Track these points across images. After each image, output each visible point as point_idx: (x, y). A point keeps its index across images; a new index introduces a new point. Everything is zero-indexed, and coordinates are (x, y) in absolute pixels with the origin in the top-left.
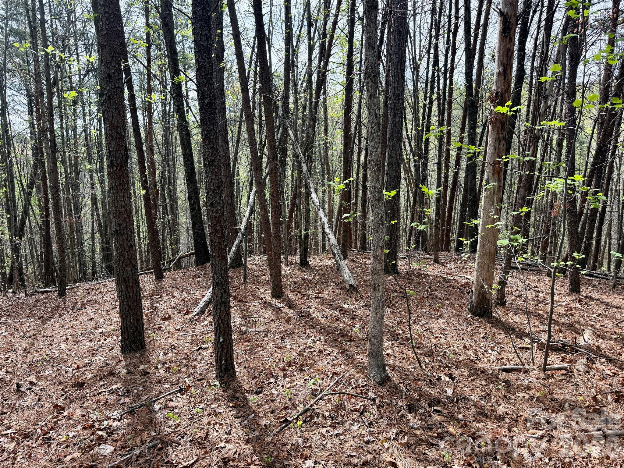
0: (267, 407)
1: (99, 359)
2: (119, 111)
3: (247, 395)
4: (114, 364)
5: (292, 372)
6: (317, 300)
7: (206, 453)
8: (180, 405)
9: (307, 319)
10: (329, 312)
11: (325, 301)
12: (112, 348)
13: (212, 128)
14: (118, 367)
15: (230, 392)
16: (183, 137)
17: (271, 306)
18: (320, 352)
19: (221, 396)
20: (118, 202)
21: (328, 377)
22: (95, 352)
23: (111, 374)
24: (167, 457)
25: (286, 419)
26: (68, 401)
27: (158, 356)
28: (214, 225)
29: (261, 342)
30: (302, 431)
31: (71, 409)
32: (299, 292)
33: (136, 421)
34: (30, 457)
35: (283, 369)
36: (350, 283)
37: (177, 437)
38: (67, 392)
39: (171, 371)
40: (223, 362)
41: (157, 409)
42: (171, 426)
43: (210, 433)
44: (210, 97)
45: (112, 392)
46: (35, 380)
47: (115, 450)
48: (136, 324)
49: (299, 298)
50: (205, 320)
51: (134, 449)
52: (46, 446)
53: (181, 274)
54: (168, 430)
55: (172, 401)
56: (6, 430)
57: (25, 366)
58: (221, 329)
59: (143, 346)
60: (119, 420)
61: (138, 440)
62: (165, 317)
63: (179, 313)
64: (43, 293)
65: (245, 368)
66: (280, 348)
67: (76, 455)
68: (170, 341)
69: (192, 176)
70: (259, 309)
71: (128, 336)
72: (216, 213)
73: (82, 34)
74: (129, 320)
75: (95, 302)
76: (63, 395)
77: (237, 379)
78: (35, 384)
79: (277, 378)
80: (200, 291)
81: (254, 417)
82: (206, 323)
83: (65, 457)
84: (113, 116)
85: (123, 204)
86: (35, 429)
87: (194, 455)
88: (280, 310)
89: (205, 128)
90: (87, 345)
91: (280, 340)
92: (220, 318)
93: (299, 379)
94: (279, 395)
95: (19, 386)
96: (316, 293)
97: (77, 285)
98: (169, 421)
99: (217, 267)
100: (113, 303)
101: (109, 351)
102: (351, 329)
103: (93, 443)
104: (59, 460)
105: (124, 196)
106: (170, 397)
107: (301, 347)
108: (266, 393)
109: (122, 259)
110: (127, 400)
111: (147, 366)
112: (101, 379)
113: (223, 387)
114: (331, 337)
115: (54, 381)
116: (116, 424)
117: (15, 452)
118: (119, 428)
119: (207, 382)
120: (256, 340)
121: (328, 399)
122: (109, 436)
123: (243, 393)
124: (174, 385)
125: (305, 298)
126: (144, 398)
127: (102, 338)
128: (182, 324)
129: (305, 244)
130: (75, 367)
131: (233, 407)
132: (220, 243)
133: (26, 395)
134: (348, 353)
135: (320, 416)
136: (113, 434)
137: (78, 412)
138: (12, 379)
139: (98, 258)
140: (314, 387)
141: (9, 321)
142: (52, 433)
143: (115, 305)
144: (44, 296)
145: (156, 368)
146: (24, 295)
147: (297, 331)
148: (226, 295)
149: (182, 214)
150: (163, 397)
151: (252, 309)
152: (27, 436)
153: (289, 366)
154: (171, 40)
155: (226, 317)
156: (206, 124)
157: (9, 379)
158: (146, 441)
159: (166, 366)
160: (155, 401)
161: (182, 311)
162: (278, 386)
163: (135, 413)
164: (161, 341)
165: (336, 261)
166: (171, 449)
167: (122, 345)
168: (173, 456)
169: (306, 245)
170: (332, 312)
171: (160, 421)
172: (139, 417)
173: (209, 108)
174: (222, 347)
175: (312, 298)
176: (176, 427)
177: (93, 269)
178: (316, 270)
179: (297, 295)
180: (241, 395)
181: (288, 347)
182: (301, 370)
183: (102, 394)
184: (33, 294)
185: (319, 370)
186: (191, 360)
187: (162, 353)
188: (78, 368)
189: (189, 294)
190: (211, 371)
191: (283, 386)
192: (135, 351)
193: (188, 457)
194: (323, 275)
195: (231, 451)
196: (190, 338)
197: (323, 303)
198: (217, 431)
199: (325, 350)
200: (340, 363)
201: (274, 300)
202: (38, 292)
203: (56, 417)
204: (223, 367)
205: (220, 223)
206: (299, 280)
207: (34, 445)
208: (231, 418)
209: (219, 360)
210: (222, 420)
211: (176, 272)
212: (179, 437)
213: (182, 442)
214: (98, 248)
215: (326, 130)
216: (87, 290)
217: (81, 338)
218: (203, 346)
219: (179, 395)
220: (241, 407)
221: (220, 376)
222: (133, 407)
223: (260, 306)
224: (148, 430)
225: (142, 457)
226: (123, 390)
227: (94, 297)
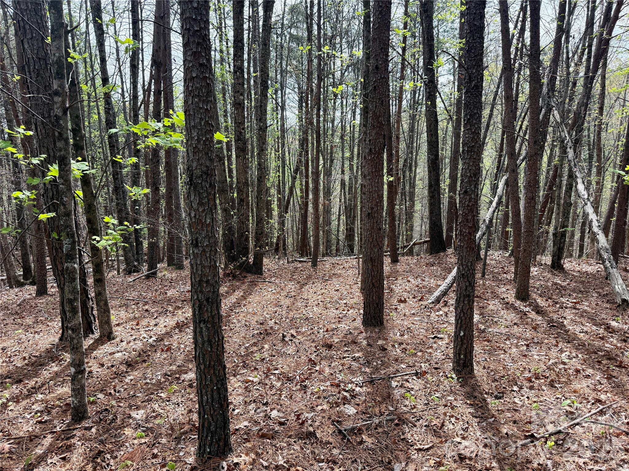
0: (509, 415)
1: (344, 326)
2: (382, 101)
3: (486, 396)
4: (356, 334)
5: (539, 385)
6: (574, 311)
7: (441, 442)
8: (416, 388)
9: (559, 331)
10: (589, 327)
11: (585, 314)
12: (355, 320)
13: (476, 111)
14: (360, 337)
15: (467, 389)
16: (431, 124)
17: (515, 308)
18: (578, 371)
19: (458, 390)
20: (372, 188)
21: (589, 402)
22: (340, 320)
23: (354, 342)
24: (403, 434)
25: (532, 434)
26: (319, 358)
27: (395, 335)
28: (466, 214)
29: (502, 345)
30: (551, 453)
31: (322, 366)
32: (551, 298)
33: (375, 392)
34: (291, 397)
35: (529, 380)
36: (624, 297)
37: (413, 418)
38: (318, 350)
39: (407, 352)
40: (462, 356)
41: (394, 386)
42: (408, 406)
43: (445, 424)
44: (478, 79)
45: (355, 359)
46: (295, 334)
47: (357, 412)
48: (377, 302)
49: (549, 305)
50: (440, 309)
51: (373, 417)
52: (303, 392)
53: (415, 261)
54: (405, 408)
55: (408, 382)
56: (275, 370)
57: (288, 320)
58: (463, 323)
59: (382, 323)
60: (361, 387)
61: (377, 410)
62: (401, 299)
63: (414, 298)
64: (300, 262)
65: (484, 368)
66: (525, 356)
67: (325, 407)
68: (406, 323)
69: (436, 163)
70: (500, 309)
71: (370, 311)
72: (470, 202)
73: (347, 33)
74: (371, 296)
75: (340, 276)
76: (315, 352)
77: (475, 377)
78: (295, 337)
79: (521, 388)
80: (435, 279)
81: (493, 421)
82: (441, 313)
83: (317, 406)
84: (376, 107)
85: (377, 189)
86: (295, 375)
87: (429, 441)
88: (525, 314)
89: (468, 112)
90: (333, 313)
91: (525, 348)
92: (462, 310)
93: (548, 395)
94: (523, 406)
95: (284, 336)
96: (572, 302)
97: (325, 259)
98: (405, 400)
99: (464, 258)
100: (355, 279)
101: (353, 321)
102: (622, 353)
103: (339, 401)
104: (313, 407)
105: (378, 182)
106: (406, 378)
107: (551, 361)
108: (508, 400)
109: (371, 240)
110: (367, 370)
111: (384, 342)
112: (345, 345)
113: (460, 382)
114: (593, 357)
115: (309, 338)
116: (358, 389)
117: (280, 390)
118: (360, 394)
119: (444, 372)
120: (497, 342)
121: (588, 427)
122: (352, 398)
123: (482, 394)
124: (411, 367)
125: (558, 306)
126: (383, 372)
127: (346, 309)
128: (417, 309)
129: (560, 243)
130: (325, 330)
131: (471, 405)
132: (470, 233)
133: (289, 345)
134: (616, 380)
135: (577, 443)
136: (356, 398)
137: (327, 370)
138: (279, 329)
139: (342, 237)
140: (568, 409)
141: (277, 281)
142: (307, 383)
143: (356, 280)
144: (301, 265)
145: (393, 346)
146: (286, 262)
147: (546, 341)
148: (471, 288)
149: (418, 201)
150: (400, 376)
151: (491, 307)
152: (289, 379)
153: (536, 378)
154: (429, 26)
155: (469, 311)
156: (470, 109)
157: (276, 329)
158: (384, 413)
159: (403, 346)
160: (392, 378)
161: (417, 297)
162: (522, 396)
163: (374, 384)
164: (398, 322)
165: (606, 268)
166: (407, 429)
167: (364, 318)
168: (409, 435)
169: (562, 245)
170: (594, 328)
171: (397, 398)
172: (378, 389)
173: (475, 91)
174: (462, 340)
175: (566, 308)
176: (412, 409)
177: (336, 246)
178: (573, 275)
179: (547, 300)
180: (480, 395)
181: (535, 357)
182: (552, 385)
183: (347, 359)
184: (293, 262)
185: (575, 392)
186: (427, 346)
187: (398, 334)
188: (327, 331)
189: (424, 281)
190: (448, 362)
191: (528, 398)
192: (375, 326)
193: (423, 441)
194: (582, 282)
195: (468, 449)
196: (425, 324)
197: (582, 316)
198: (453, 424)
199: (583, 370)
200: (605, 389)
201: (518, 302)
202: (296, 261)
203: (310, 370)
204: (462, 362)
205: (473, 213)
206: (550, 284)
207: (294, 389)
208: (468, 415)
209: (457, 353)
210: (458, 414)
211: (410, 258)
212: (415, 419)
213: (417, 424)
214: (342, 228)
215: (601, 109)
216: (333, 264)
217: (329, 305)
218: (439, 336)
219: (415, 378)
220: (479, 407)
221: (457, 370)
222: (372, 378)
223: (501, 306)
224: (386, 404)
225: (381, 427)
226: (364, 360)
227: (339, 271)
